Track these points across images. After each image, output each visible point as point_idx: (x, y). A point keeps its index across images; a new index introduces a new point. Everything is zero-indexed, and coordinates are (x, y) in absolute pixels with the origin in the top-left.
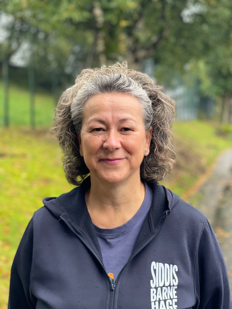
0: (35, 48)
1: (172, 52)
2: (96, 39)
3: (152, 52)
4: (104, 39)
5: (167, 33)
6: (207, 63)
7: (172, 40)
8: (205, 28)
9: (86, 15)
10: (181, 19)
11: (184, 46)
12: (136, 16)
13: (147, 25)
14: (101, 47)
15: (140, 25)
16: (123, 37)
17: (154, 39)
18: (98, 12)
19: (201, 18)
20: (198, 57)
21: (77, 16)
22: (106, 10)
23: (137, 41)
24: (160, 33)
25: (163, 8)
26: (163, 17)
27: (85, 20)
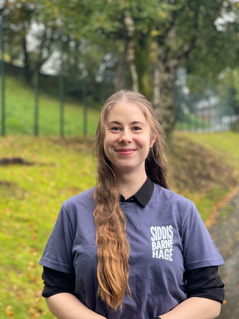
0: (65, 57)
2: (126, 49)
3: (183, 61)
4: (134, 48)
5: (199, 42)
9: (117, 24)
10: (215, 27)
11: (216, 55)
12: (167, 25)
13: (178, 33)
14: (131, 56)
15: (172, 34)
16: (154, 45)
17: (186, 48)
18: (129, 21)
19: (234, 26)
21: (109, 27)
22: (136, 20)
23: (168, 50)
24: (193, 42)
25: (196, 16)
26: (196, 26)
27: (115, 30)
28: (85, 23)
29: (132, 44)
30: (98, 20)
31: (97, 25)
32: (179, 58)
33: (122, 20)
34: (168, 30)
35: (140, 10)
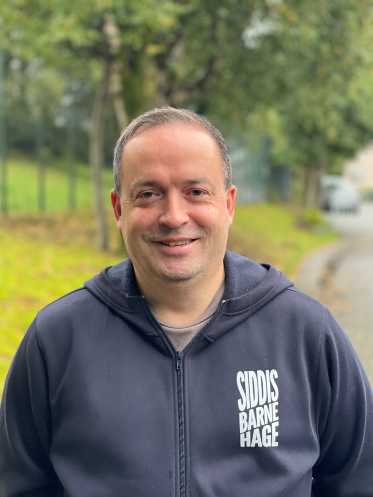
1: (228, 95)
2: (108, 74)
3: (196, 95)
4: (121, 72)
5: (220, 65)
6: (282, 113)
7: (228, 76)
8: (280, 58)
9: (93, 34)
11: (246, 86)
12: (171, 38)
13: (188, 51)
14: (116, 85)
15: (178, 51)
16: (150, 70)
17: (200, 73)
18: (111, 30)
19: (273, 42)
20: (269, 104)
21: (79, 37)
22: (124, 28)
23: (172, 77)
24: (210, 63)
25: (214, 26)
26: (214, 40)
27: (91, 44)
28: (40, 31)
29: (118, 66)
30: (62, 27)
31: (59, 35)
32: (189, 90)
33: (100, 27)
34: (171, 46)
35: (129, 12)
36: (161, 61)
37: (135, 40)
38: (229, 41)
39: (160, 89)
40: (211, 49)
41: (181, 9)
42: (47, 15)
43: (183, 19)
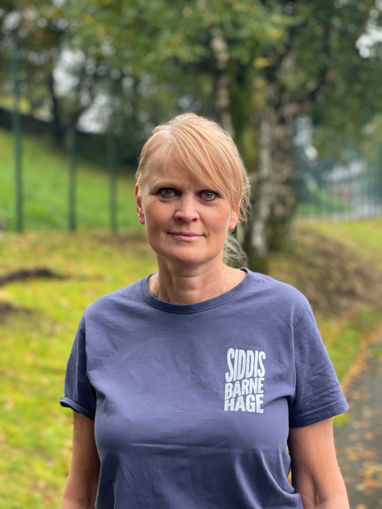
0: (118, 103)
2: (216, 89)
3: (307, 106)
4: (229, 87)
5: (332, 75)
9: (200, 50)
10: (356, 51)
12: (281, 49)
13: (299, 63)
14: (223, 100)
15: (288, 63)
17: (312, 85)
18: (219, 45)
21: (186, 54)
22: (231, 42)
23: (282, 89)
24: (322, 75)
26: (326, 50)
27: (198, 59)
29: (225, 81)
30: (169, 44)
31: (167, 53)
32: (300, 102)
33: (207, 43)
34: (281, 57)
35: (236, 26)
36: (270, 74)
37: (242, 54)
38: (342, 50)
39: (269, 102)
40: (323, 59)
41: (289, 21)
42: (155, 32)
43: (292, 31)
